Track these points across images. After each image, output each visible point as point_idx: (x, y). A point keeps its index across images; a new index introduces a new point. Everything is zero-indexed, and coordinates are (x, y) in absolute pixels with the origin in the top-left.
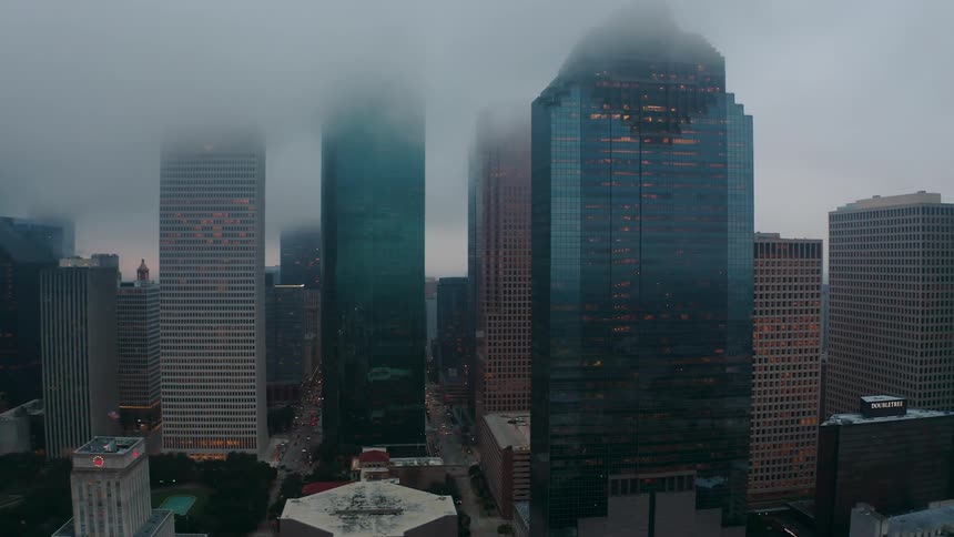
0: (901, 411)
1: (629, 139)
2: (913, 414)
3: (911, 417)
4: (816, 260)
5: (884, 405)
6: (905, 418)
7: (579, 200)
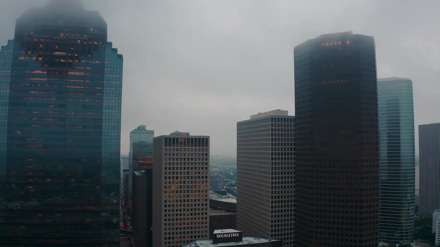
0: (239, 239)
1: (40, 72)
2: (247, 240)
3: (246, 243)
4: (205, 148)
5: (225, 236)
6: (240, 243)
7: (7, 107)
